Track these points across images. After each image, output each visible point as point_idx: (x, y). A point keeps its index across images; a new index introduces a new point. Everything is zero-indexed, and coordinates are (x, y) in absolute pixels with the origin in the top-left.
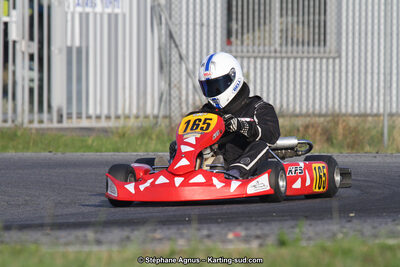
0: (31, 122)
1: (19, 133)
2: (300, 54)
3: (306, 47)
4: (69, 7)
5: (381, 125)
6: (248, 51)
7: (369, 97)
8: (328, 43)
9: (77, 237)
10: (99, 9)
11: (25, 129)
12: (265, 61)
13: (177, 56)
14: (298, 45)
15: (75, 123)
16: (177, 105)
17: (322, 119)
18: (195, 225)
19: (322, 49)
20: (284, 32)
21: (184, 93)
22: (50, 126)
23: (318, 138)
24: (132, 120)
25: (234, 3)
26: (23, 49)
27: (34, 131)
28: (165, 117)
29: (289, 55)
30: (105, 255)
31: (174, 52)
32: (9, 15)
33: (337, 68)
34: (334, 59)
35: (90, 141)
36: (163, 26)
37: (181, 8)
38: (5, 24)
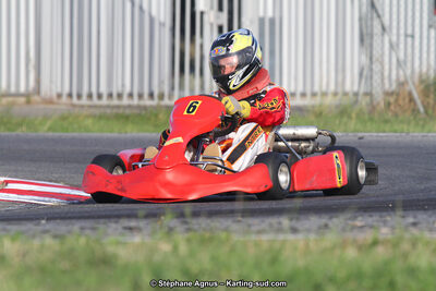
9: (271, 225)
13: (380, 27)
16: (379, 81)
18: (400, 213)
21: (387, 67)
24: (330, 98)
26: (212, 20)
28: (366, 94)
30: (301, 244)
31: (376, 23)
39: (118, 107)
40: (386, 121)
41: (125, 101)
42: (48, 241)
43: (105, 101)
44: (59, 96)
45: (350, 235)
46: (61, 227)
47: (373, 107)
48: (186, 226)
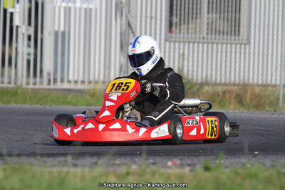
0: (28, 84)
1: (19, 92)
2: (221, 41)
3: (225, 36)
4: (57, 3)
5: (277, 93)
6: (184, 38)
7: (269, 73)
8: (241, 34)
10: (78, 5)
11: (24, 89)
12: (196, 45)
14: (219, 34)
15: (59, 85)
17: (236, 88)
19: (237, 38)
20: (210, 25)
22: (41, 87)
23: (232, 100)
24: (100, 84)
25: (175, 2)
26: (24, 31)
27: (30, 90)
29: (213, 41)
31: (131, 36)
32: (14, 7)
33: (247, 51)
34: (245, 45)
35: (69, 99)
36: (124, 18)
37: (137, 6)
38: (12, 14)
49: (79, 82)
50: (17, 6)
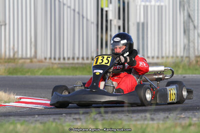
4: (138, 2)
9: (142, 117)
10: (153, 3)
13: (193, 26)
16: (193, 51)
24: (170, 59)
26: (115, 23)
28: (187, 57)
30: (155, 126)
31: (191, 24)
32: (108, 7)
36: (186, 11)
37: (194, 2)
38: (107, 11)
39: (72, 64)
40: (196, 69)
41: (76, 61)
42: (38, 125)
43: (66, 61)
44: (45, 59)
45: (178, 122)
46: (45, 118)
47: (190, 63)
48: (102, 118)
49: (155, 58)
50: (111, 6)
